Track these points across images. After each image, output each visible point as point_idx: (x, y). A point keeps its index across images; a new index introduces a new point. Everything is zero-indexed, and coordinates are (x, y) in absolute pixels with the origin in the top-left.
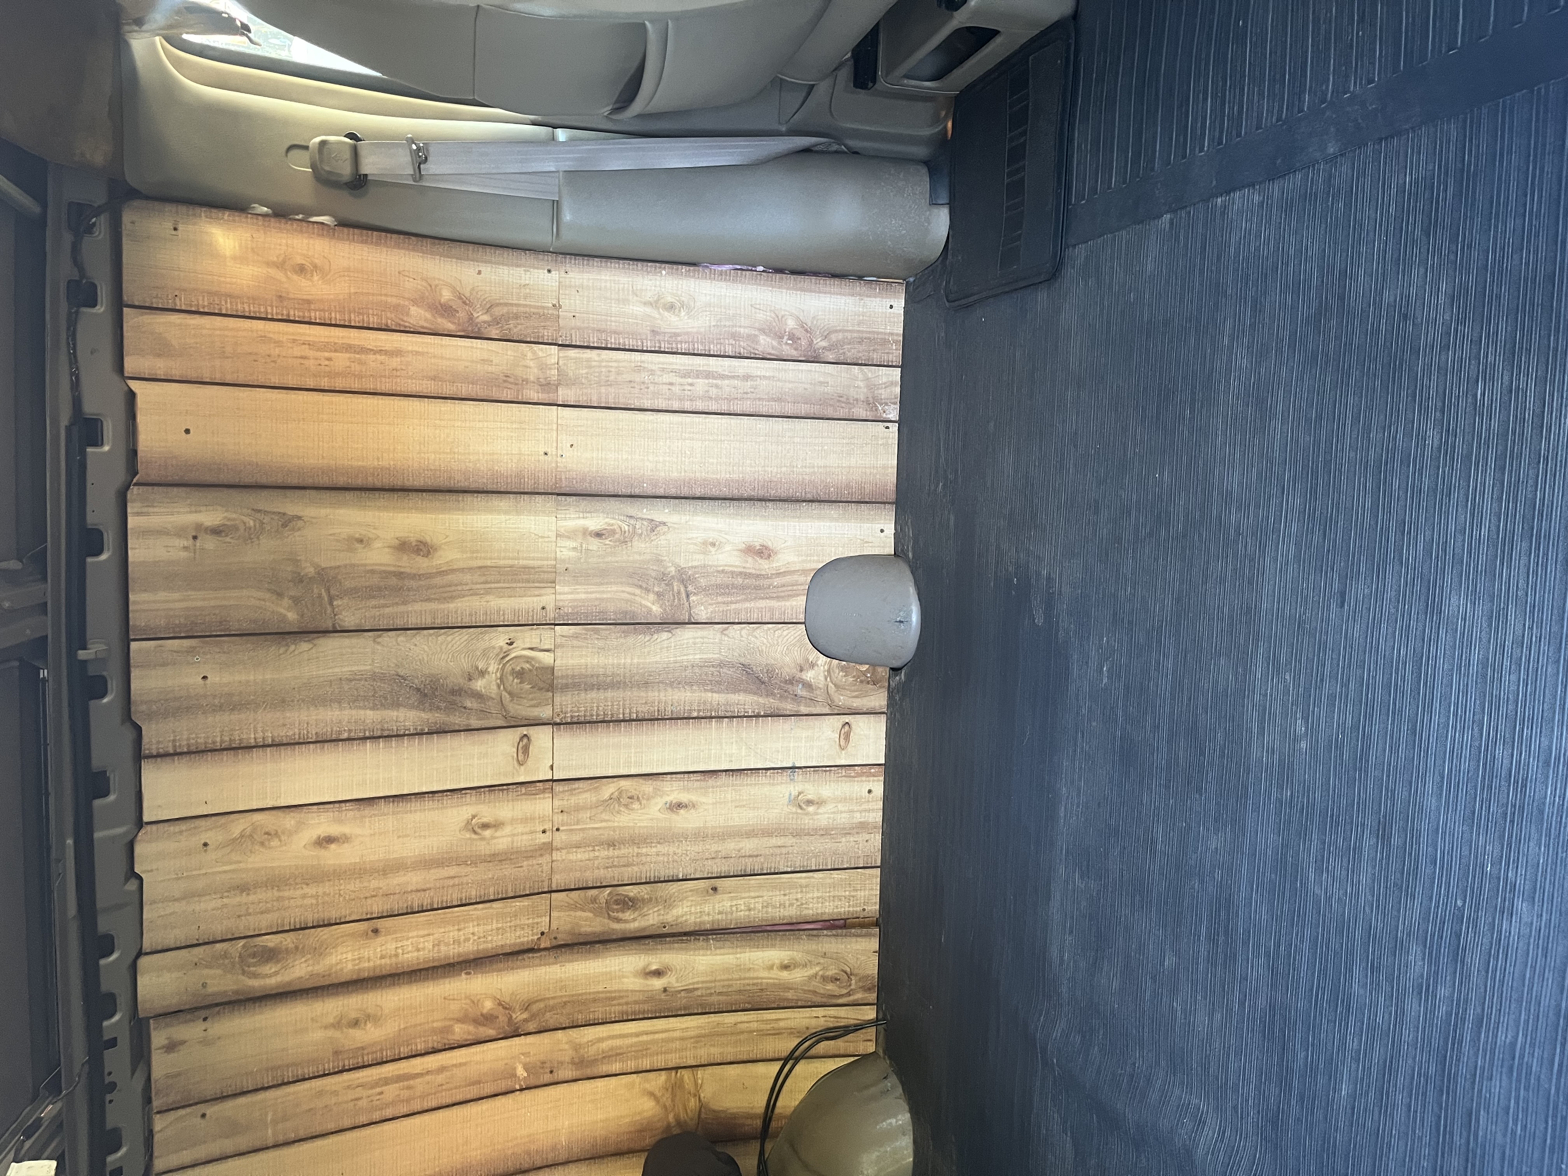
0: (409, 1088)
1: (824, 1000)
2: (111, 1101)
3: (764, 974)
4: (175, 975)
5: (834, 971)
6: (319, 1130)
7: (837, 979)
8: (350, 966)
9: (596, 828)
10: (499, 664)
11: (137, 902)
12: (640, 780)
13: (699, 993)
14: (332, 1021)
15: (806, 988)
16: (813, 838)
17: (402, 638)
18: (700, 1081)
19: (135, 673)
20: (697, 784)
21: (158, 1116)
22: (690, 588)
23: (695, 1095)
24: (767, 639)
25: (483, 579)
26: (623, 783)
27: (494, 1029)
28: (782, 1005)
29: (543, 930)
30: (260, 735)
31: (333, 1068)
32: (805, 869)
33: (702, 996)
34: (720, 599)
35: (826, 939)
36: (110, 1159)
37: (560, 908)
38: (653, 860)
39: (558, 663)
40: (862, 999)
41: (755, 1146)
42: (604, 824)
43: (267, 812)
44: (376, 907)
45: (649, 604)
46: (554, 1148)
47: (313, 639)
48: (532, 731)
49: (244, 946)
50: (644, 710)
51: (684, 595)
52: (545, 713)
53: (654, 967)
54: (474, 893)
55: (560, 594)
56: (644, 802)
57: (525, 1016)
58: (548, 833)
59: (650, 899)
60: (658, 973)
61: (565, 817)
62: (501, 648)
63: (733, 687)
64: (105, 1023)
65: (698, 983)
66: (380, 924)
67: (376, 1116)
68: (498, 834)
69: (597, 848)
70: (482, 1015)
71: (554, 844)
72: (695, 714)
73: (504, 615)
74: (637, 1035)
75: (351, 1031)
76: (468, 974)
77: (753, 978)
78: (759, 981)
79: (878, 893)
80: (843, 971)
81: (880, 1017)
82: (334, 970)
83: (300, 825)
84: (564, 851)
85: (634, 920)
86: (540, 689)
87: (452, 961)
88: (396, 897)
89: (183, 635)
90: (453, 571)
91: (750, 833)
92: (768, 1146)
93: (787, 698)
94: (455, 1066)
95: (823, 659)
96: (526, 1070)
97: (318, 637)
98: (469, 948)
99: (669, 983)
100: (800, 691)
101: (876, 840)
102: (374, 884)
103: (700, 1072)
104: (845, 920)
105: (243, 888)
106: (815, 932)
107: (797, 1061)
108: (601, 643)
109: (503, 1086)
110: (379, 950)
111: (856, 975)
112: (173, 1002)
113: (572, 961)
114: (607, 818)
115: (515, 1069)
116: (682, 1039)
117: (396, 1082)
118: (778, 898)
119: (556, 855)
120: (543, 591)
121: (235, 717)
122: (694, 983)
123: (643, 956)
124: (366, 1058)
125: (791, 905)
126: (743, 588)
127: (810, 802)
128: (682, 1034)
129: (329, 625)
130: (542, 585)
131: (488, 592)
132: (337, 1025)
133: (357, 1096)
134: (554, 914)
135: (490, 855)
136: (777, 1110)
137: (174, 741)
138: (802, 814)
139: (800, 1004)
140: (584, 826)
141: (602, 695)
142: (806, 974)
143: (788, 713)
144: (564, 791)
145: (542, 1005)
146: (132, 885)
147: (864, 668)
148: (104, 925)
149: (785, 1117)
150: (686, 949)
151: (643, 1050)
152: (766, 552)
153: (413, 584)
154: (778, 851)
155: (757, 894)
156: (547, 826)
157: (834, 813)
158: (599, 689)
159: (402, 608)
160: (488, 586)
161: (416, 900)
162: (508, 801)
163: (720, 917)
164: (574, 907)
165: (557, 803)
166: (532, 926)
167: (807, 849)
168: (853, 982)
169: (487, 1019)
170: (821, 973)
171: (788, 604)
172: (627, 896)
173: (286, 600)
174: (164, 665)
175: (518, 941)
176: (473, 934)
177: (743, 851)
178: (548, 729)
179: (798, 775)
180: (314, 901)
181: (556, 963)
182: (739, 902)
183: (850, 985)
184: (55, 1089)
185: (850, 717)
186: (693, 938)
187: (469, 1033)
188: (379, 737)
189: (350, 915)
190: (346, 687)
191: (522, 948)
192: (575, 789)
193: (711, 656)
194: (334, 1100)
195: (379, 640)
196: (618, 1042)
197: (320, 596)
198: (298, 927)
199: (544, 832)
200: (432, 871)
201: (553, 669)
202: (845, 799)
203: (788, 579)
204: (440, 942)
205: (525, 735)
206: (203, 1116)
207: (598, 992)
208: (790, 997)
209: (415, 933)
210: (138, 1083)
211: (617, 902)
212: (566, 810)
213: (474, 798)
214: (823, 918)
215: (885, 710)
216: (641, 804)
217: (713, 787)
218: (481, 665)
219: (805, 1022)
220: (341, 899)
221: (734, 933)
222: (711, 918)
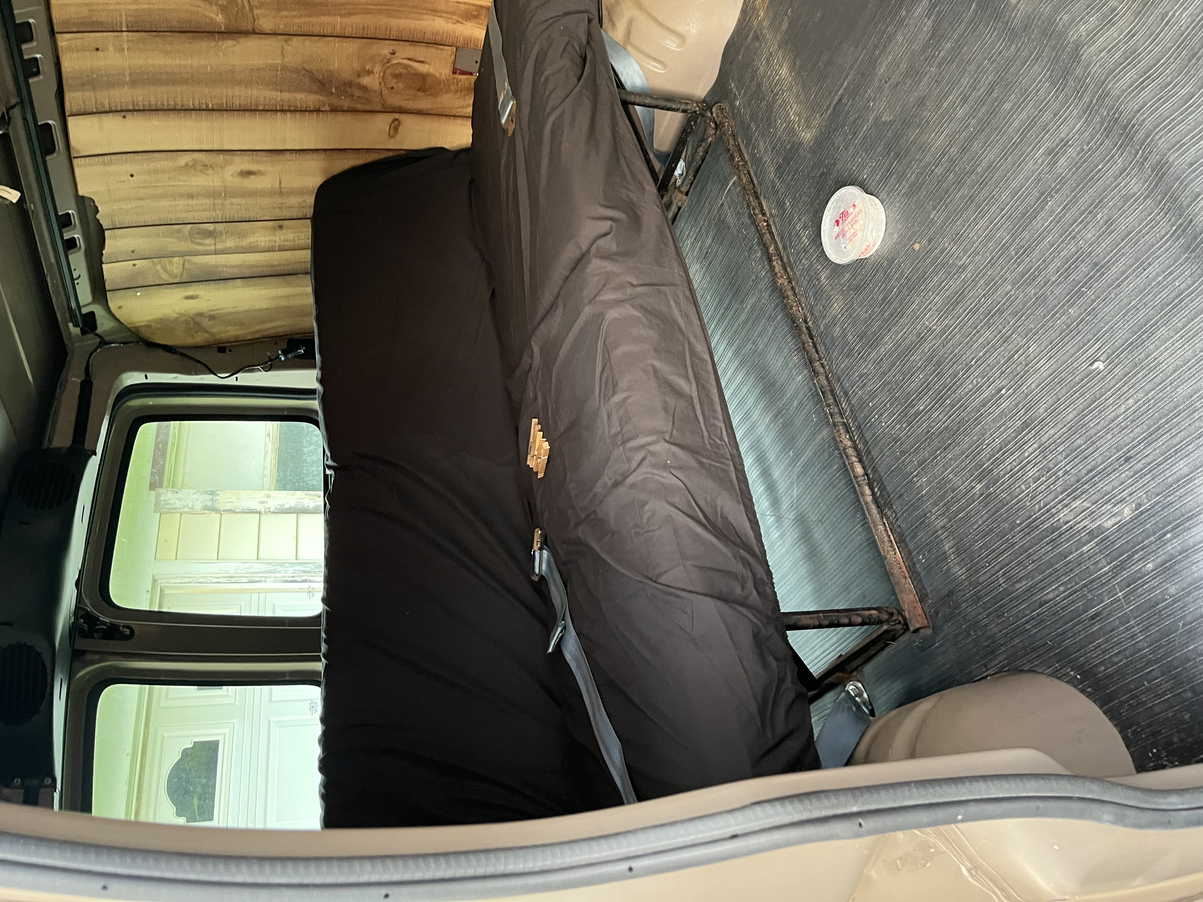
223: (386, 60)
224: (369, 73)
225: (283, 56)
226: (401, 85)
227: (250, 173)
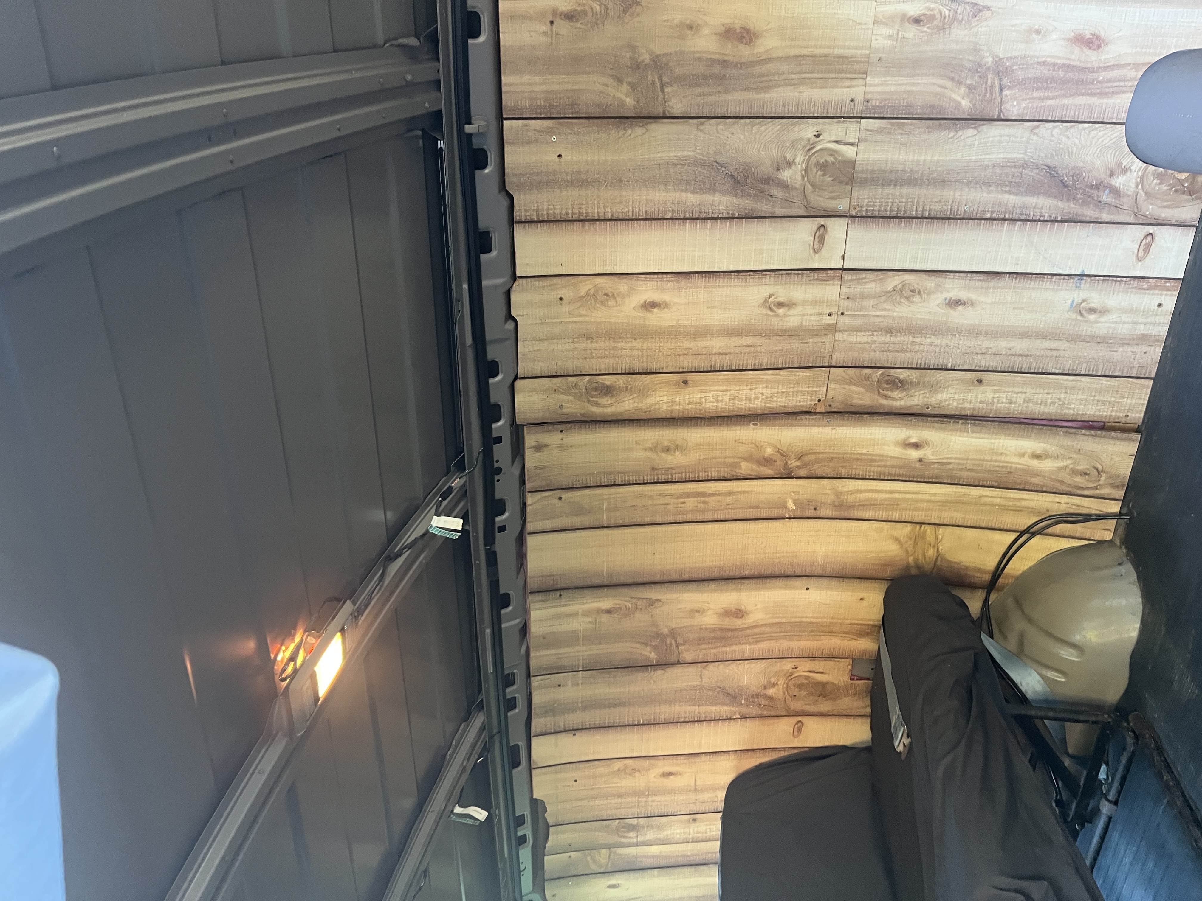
0: (704, 502)
1: (1070, 489)
2: (498, 481)
3: (1016, 460)
4: (541, 396)
5: (1085, 467)
6: (639, 520)
7: (1086, 474)
8: (665, 407)
9: (877, 316)
10: (805, 156)
11: (513, 339)
12: (924, 276)
13: (951, 467)
14: (651, 445)
15: (1053, 477)
16: (1088, 344)
17: (721, 125)
18: (940, 537)
19: (507, 149)
20: (979, 284)
21: (530, 494)
22: (1006, 81)
23: (934, 547)
24: (1080, 140)
25: (798, 69)
26: (907, 277)
27: (772, 470)
28: (1027, 487)
29: (820, 397)
30: (602, 211)
31: (650, 480)
32: (1074, 372)
33: (953, 470)
34: (1035, 94)
35: (1082, 438)
36: (498, 519)
37: (837, 381)
38: (926, 349)
39: (860, 157)
40: (1108, 494)
41: (980, 595)
42: (884, 313)
43: (606, 277)
44: (687, 363)
45: (958, 98)
46: (812, 565)
47: (646, 124)
48: (829, 222)
49: (589, 382)
50: (937, 208)
51: (997, 89)
52: (842, 206)
53: (913, 440)
54: (765, 361)
55: (871, 85)
56: (925, 296)
57: (798, 463)
58: (833, 316)
59: (919, 383)
60: (916, 446)
61: (850, 303)
62: (809, 140)
63: (1033, 189)
64: (494, 426)
65: (951, 458)
66: (689, 376)
67: (680, 518)
68: (791, 312)
69: (875, 333)
70: (764, 458)
71: (838, 326)
72: (988, 215)
73: (814, 106)
74: (891, 492)
75: (663, 455)
76: (755, 425)
77: (1004, 462)
78: (1009, 465)
79: (1146, 402)
80: (1094, 467)
81: (1124, 511)
82: (653, 407)
83: (631, 289)
84: (846, 333)
85: (901, 399)
86: (841, 182)
87: (743, 413)
88: (703, 357)
89: (543, 116)
90: (771, 60)
91: (1024, 335)
92: (993, 597)
93: (1089, 203)
94: (741, 492)
95: (1138, 164)
96: (795, 504)
97: (651, 123)
98: (758, 404)
99: (925, 455)
100: (1106, 197)
101: (1156, 352)
102: (686, 344)
103: (941, 530)
104: (1104, 422)
105: (588, 337)
106: (1073, 430)
107: (1034, 534)
108: (902, 139)
109: (776, 513)
110: (687, 397)
111: (1107, 473)
112: (539, 416)
113: (842, 426)
114: (888, 307)
115: (786, 502)
116: (928, 501)
117: (695, 497)
118: (1040, 395)
119: (839, 336)
120: (854, 83)
121: (583, 192)
122: (947, 458)
123: (904, 430)
124: (674, 476)
125: (1053, 403)
126: (1064, 82)
127: (1092, 310)
128: (930, 498)
129: (659, 111)
130: (854, 76)
131: (802, 82)
132: (654, 449)
133: (666, 502)
134: (831, 386)
135: (782, 330)
136: (1006, 570)
137: (538, 210)
138: (1082, 321)
139: (1044, 489)
140: (866, 313)
141: (897, 190)
142: (1056, 465)
143: (1088, 219)
144: (852, 280)
145: (812, 457)
146: (510, 325)
147: (1183, 176)
148: (492, 353)
149: (1012, 577)
150: (944, 429)
151: (894, 504)
152: (1097, 42)
153: (735, 72)
154: (1049, 353)
155: (1020, 390)
156: (834, 310)
157: (1116, 323)
158: (895, 185)
159: (724, 97)
160: (803, 76)
161: (718, 362)
162: (802, 284)
163: (981, 405)
164: (850, 382)
165: (844, 290)
166: (811, 394)
167: (1080, 354)
168: (1103, 478)
169: (767, 461)
170: (1071, 466)
171: (1111, 101)
172: (897, 378)
173: (625, 85)
174: (529, 142)
175: (798, 404)
176: (762, 394)
177: (1013, 350)
178: (843, 221)
179: (1085, 284)
180: (640, 353)
181: (828, 426)
182: (1001, 395)
183: (1099, 480)
184: (461, 467)
185: (1156, 228)
186: (952, 421)
187: (752, 470)
188: (697, 219)
189: (667, 367)
190: (672, 170)
191: (801, 410)
192: (862, 279)
193: (1015, 156)
194: (650, 502)
195: (702, 127)
196: (874, 495)
197: (653, 83)
198: (627, 371)
199: (830, 314)
200: (733, 339)
201: (854, 162)
202: (1132, 310)
203: (1116, 73)
204: (735, 397)
205: (823, 226)
206: (560, 498)
207: (861, 454)
208: (1037, 482)
209: (716, 388)
210: (517, 472)
211: (887, 382)
212: (851, 297)
213: (772, 279)
214: (1083, 419)
215: (1196, 223)
216: (921, 297)
217: (994, 288)
218: (789, 157)
219: (1047, 505)
220: (660, 354)
221: (992, 421)
222: (972, 406)
223: (788, 675)
224: (774, 685)
225: (701, 678)
226: (803, 693)
227: (670, 774)
